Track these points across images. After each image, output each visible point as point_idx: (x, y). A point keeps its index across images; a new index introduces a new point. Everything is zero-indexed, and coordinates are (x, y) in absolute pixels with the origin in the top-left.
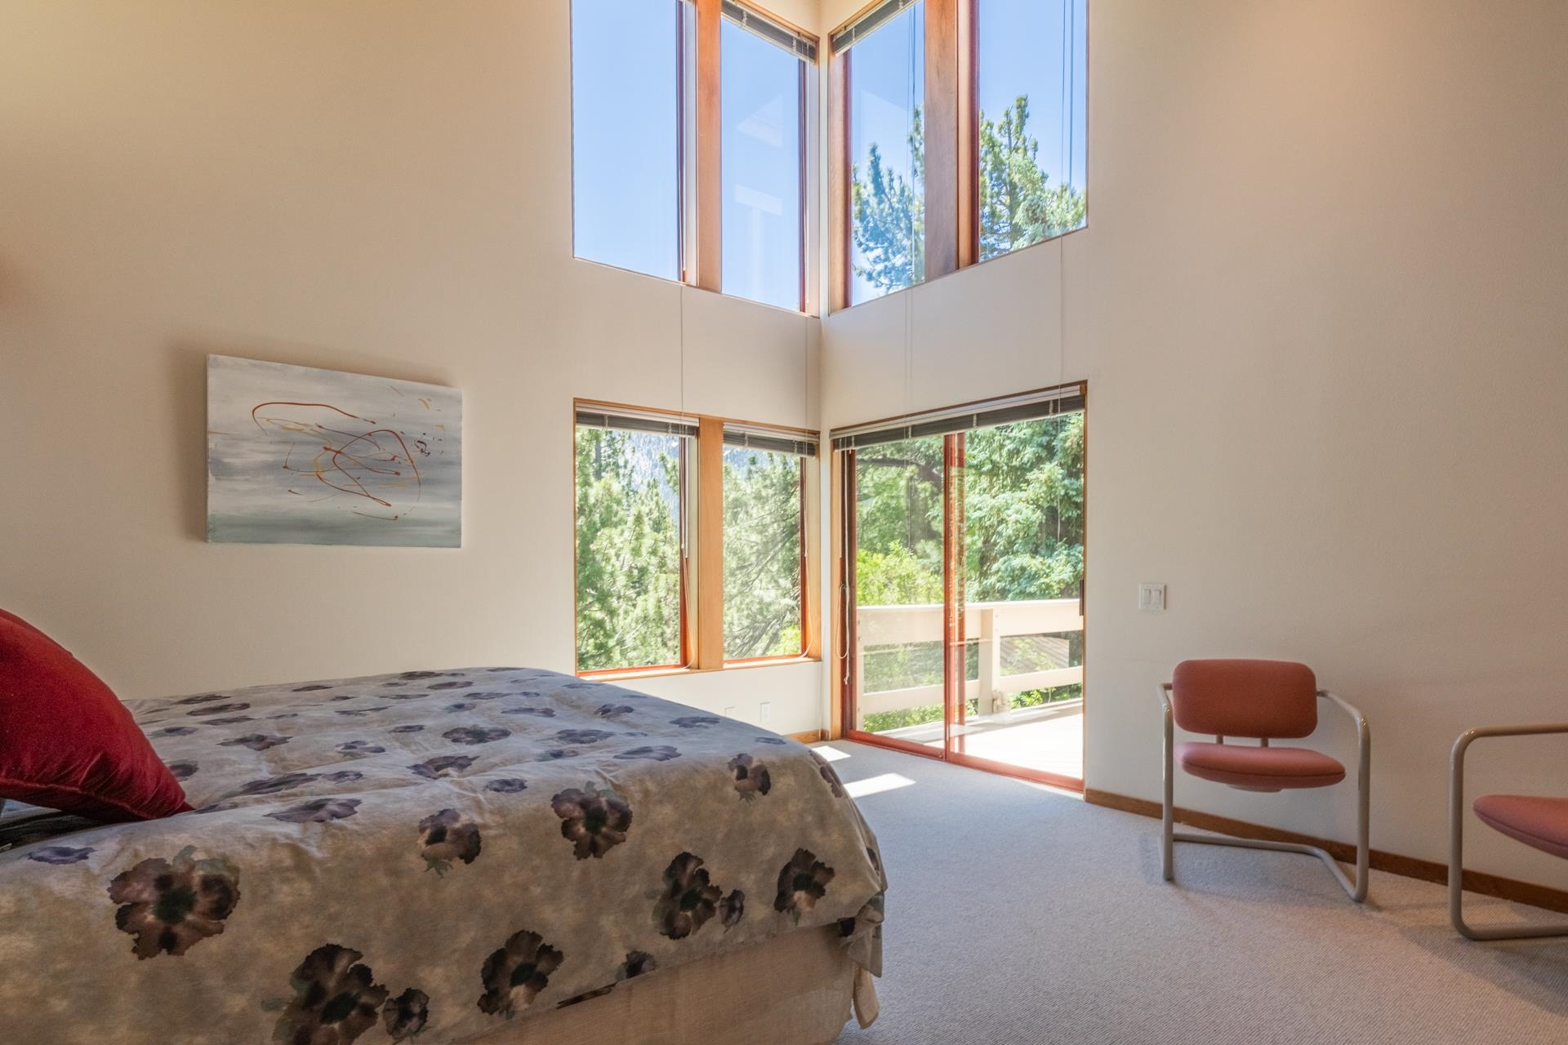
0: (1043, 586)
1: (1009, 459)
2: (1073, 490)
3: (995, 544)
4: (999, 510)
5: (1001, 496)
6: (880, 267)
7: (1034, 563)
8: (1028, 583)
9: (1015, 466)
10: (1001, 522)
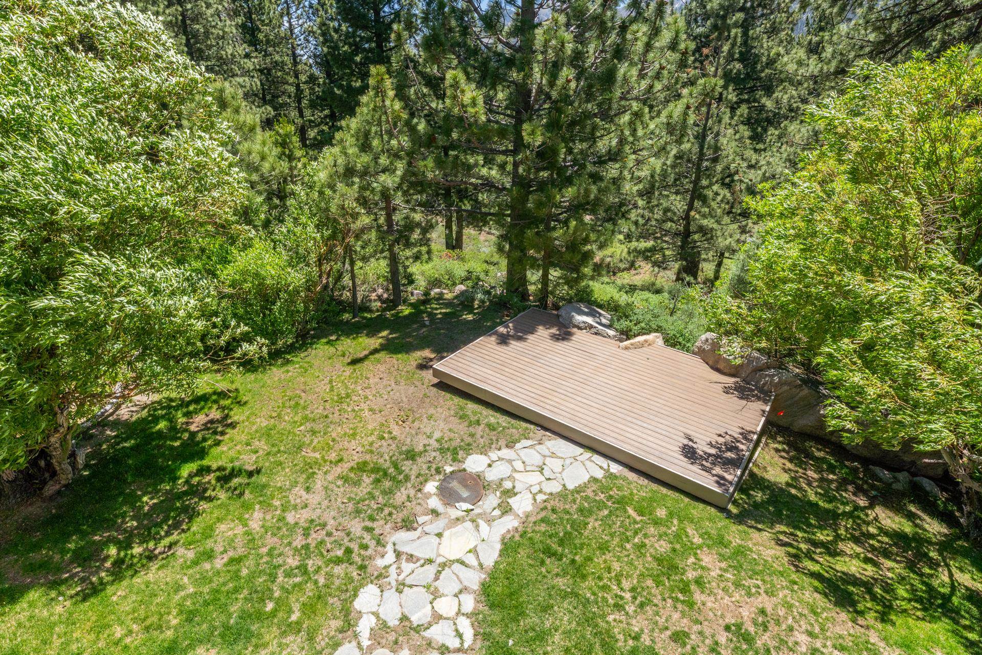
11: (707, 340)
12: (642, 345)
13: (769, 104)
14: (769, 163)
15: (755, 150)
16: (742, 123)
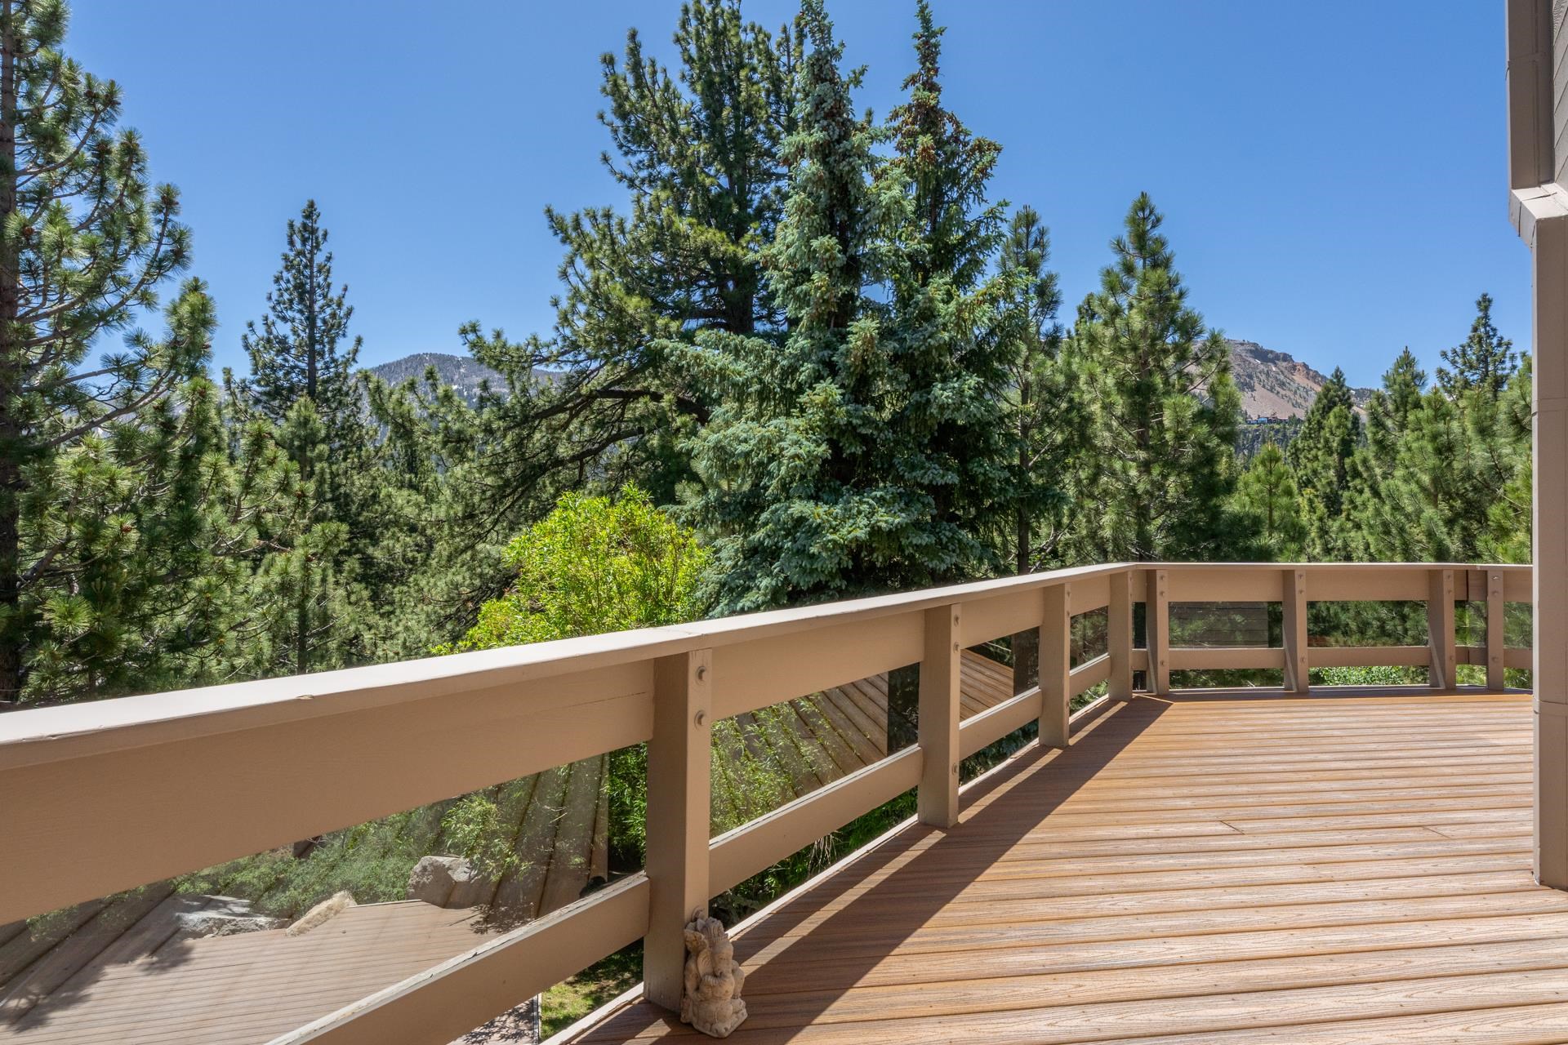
0: (830, 545)
1: (781, 380)
2: (857, 418)
3: (766, 488)
4: (770, 442)
5: (774, 422)
6: (644, 174)
7: (816, 512)
8: (807, 538)
9: (790, 389)
10: (772, 459)
11: (425, 869)
12: (325, 917)
13: (378, 554)
14: (407, 629)
15: (382, 616)
16: (355, 580)
